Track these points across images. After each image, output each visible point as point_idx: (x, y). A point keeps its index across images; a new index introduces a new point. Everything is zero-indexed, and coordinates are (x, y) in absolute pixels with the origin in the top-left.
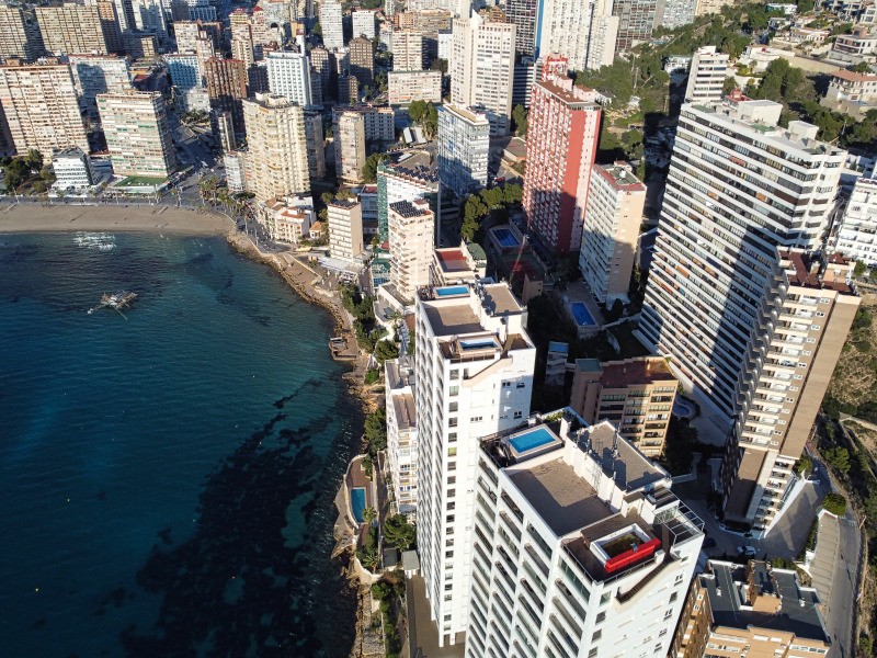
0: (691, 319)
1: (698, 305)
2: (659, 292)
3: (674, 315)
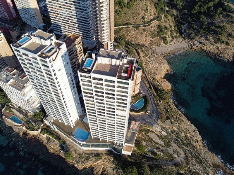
0: (68, 21)
1: (68, 16)
2: (55, 18)
3: (63, 22)
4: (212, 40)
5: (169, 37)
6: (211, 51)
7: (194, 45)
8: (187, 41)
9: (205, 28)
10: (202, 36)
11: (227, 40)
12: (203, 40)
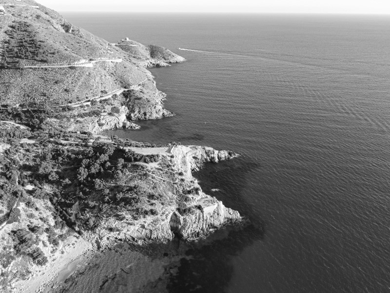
4: (129, 216)
5: (45, 245)
6: (135, 235)
7: (101, 239)
8: (86, 235)
9: (110, 200)
10: (110, 215)
11: (150, 208)
12: (113, 223)
